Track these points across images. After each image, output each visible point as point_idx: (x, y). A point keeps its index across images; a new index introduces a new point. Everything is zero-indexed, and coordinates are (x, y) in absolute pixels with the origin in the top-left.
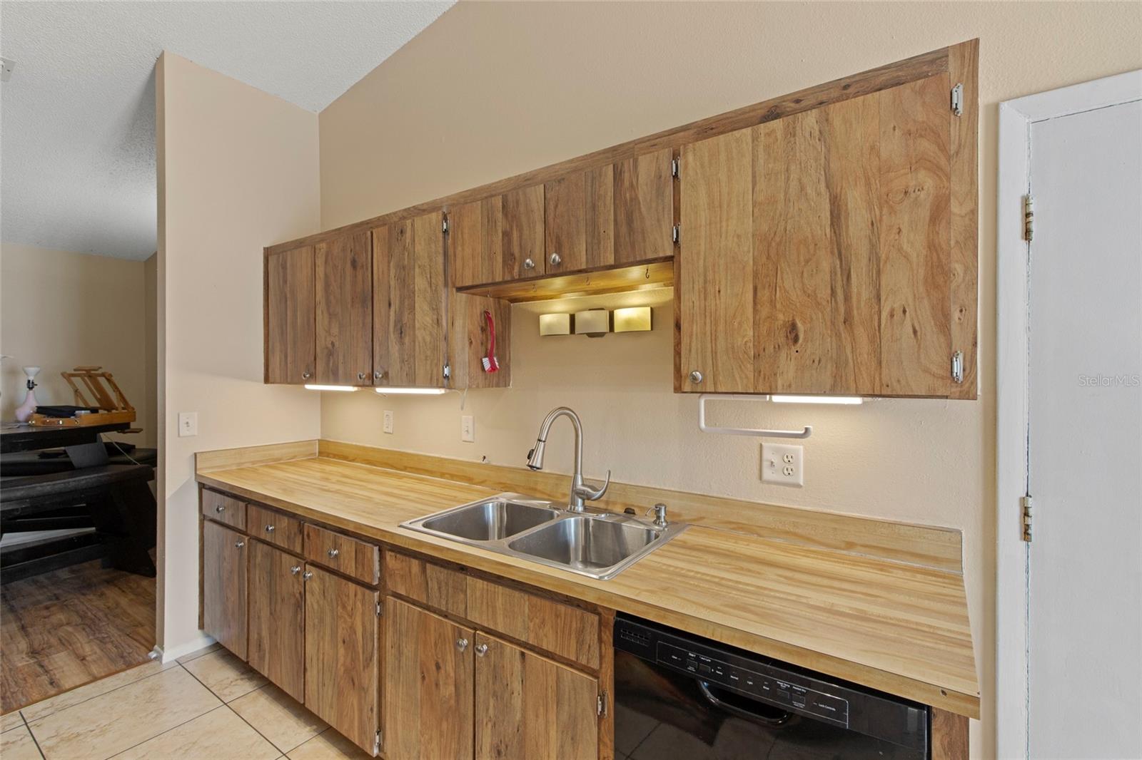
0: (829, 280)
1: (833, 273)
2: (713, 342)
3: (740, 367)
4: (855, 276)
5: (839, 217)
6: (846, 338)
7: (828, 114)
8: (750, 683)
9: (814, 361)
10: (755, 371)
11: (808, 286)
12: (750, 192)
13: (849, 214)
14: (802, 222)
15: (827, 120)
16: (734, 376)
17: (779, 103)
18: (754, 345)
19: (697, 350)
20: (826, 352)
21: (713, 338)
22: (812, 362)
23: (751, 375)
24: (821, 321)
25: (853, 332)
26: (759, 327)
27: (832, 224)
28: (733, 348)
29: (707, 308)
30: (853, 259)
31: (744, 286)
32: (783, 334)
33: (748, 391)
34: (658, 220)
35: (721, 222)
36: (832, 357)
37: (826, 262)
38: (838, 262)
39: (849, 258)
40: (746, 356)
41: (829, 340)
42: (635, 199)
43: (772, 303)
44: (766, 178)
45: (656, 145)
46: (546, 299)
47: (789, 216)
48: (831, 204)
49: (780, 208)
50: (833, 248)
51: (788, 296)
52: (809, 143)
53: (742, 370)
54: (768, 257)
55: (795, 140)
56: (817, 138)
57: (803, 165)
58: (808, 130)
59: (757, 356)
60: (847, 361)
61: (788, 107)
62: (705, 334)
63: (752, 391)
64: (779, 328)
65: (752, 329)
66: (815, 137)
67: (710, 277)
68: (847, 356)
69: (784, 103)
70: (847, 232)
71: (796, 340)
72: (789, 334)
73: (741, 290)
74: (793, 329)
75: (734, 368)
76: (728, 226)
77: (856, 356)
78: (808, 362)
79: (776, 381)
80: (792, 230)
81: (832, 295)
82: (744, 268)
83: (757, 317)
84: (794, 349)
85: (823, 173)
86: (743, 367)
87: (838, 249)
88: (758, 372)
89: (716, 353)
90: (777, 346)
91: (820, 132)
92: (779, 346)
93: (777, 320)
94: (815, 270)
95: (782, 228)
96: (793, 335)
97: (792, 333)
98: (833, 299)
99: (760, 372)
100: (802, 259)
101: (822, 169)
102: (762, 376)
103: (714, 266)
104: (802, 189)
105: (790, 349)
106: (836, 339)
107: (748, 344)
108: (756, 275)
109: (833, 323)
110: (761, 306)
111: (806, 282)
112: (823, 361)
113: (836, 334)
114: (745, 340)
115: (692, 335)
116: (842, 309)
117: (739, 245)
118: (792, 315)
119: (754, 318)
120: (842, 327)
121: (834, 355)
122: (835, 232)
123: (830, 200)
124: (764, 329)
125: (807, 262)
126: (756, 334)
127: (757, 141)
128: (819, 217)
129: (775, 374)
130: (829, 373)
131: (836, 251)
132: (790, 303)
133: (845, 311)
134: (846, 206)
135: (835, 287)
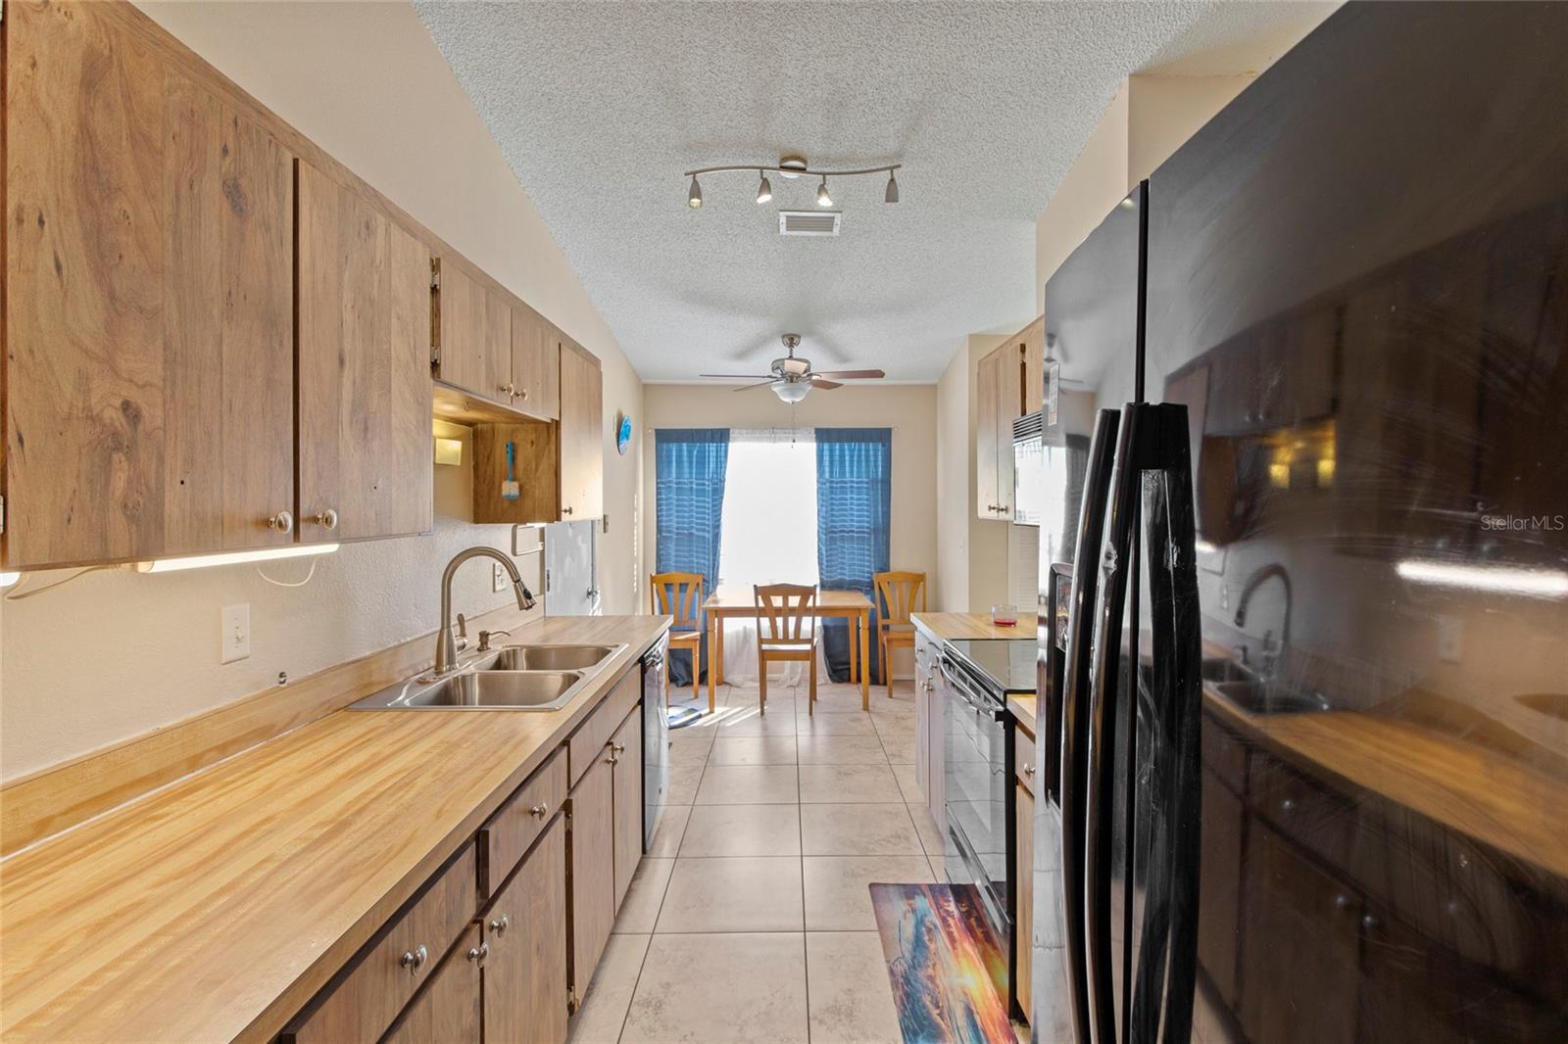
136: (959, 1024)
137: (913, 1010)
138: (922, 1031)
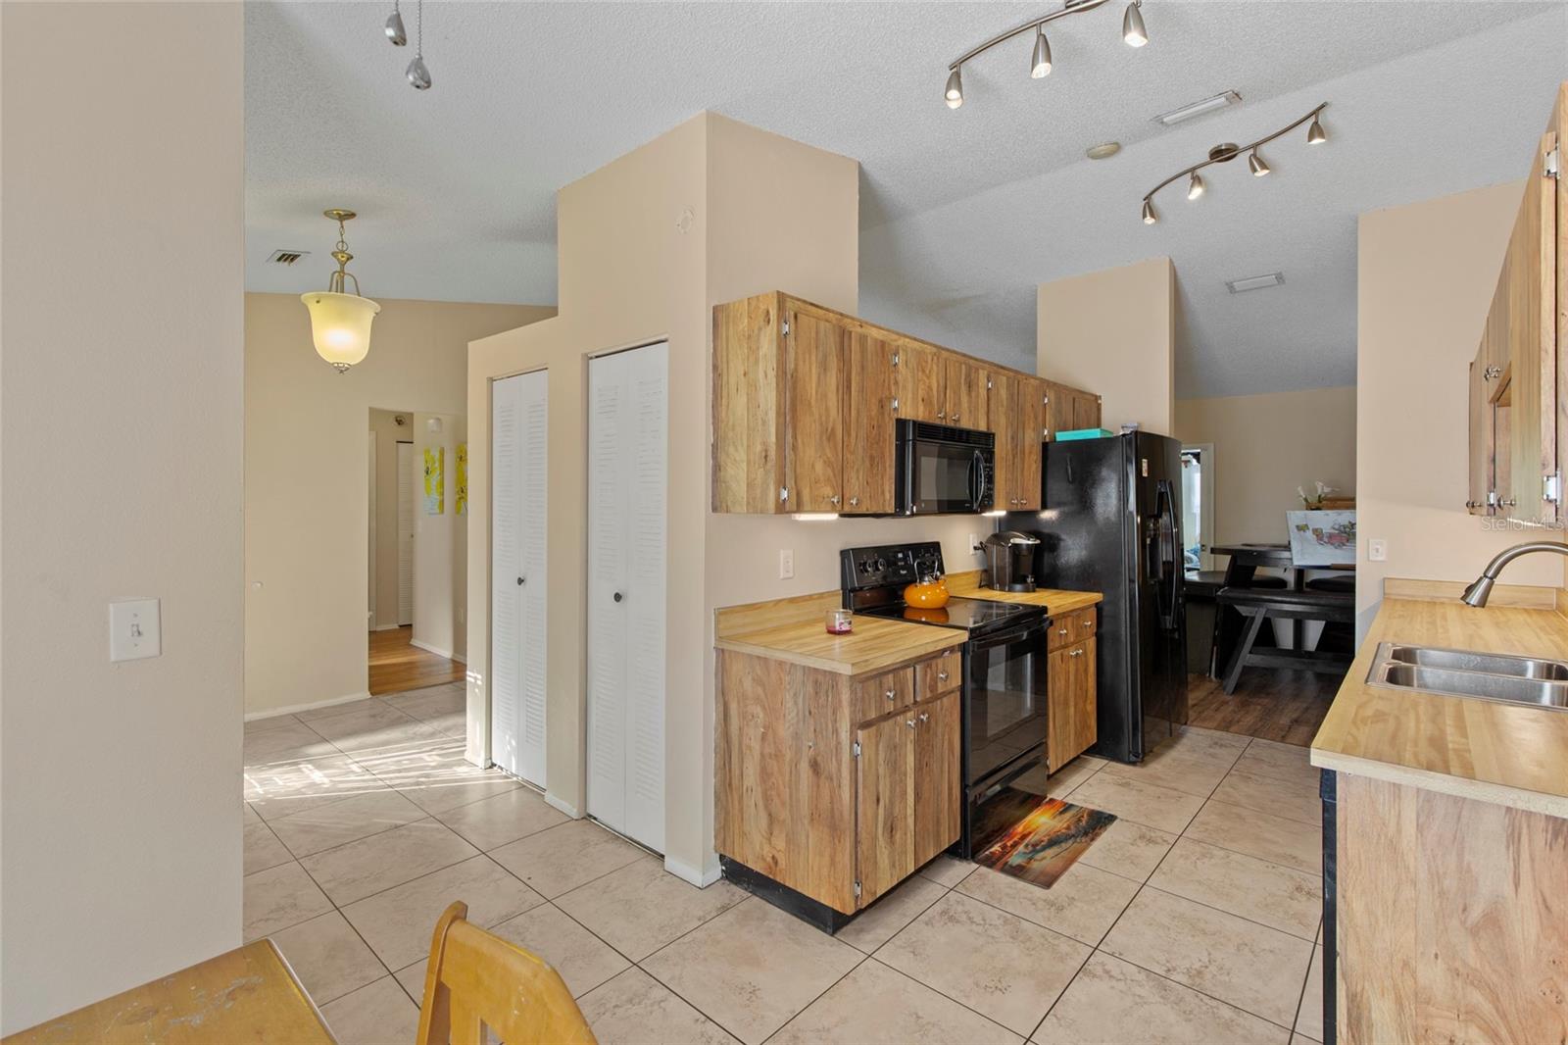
136: (1075, 812)
137: (1098, 824)
138: (1102, 817)
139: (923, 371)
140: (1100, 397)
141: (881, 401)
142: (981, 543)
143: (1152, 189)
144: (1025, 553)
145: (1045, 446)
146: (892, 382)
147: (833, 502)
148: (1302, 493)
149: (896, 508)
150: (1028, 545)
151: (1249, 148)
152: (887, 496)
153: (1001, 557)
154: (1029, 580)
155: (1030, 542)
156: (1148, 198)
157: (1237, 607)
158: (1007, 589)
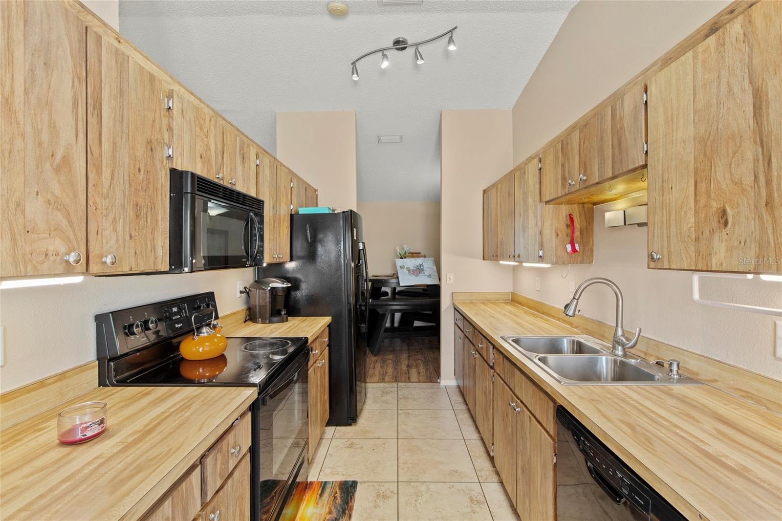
0: (753, 167)
1: (756, 160)
2: (668, 229)
3: (686, 248)
4: (776, 160)
5: (760, 108)
6: (767, 220)
7: (751, 16)
8: (604, 466)
9: (740, 242)
10: (696, 252)
11: (735, 175)
12: (692, 103)
13: (769, 102)
14: (730, 119)
15: (750, 22)
16: (681, 256)
17: (717, 19)
18: (695, 230)
19: (658, 235)
20: (751, 233)
21: (668, 225)
22: (738, 243)
23: (693, 255)
24: (746, 206)
25: (774, 214)
26: (698, 215)
27: (755, 116)
28: (681, 233)
29: (664, 202)
30: (774, 144)
31: (688, 181)
32: (716, 220)
33: (692, 269)
34: (635, 140)
35: (672, 132)
36: (755, 239)
37: (750, 151)
38: (760, 150)
39: (770, 145)
40: (690, 240)
41: (753, 222)
42: (622, 128)
43: (708, 193)
44: (702, 88)
45: (637, 83)
46: (612, 201)
47: (721, 115)
48: (753, 98)
49: (713, 111)
50: (755, 138)
51: (720, 185)
52: (735, 48)
53: (687, 251)
54: (705, 155)
55: (725, 48)
56: (742, 41)
57: (730, 69)
58: (735, 36)
59: (697, 239)
60: (769, 242)
61: (724, 20)
62: (663, 223)
63: (694, 269)
64: (713, 214)
65: (694, 217)
66: (740, 41)
67: (666, 178)
68: (768, 237)
69: (721, 18)
70: (768, 120)
71: (726, 224)
72: (720, 219)
73: (686, 185)
74: (724, 215)
75: (682, 249)
76: (677, 135)
77: (777, 237)
78: (735, 243)
79: (711, 260)
80: (723, 128)
81: (755, 180)
82: (688, 167)
83: (697, 207)
84: (724, 232)
85: (747, 71)
86: (688, 249)
87: (760, 138)
88: (698, 252)
89: (670, 237)
90: (712, 230)
91: (745, 35)
92: (713, 230)
93: (711, 207)
94: (740, 160)
95: (716, 127)
96: (724, 219)
97: (723, 218)
98: (756, 185)
99: (700, 252)
100: (730, 151)
101: (746, 68)
102: (701, 256)
103: (668, 168)
104: (730, 89)
105: (722, 232)
106: (759, 221)
107: (691, 229)
108: (696, 171)
109: (756, 207)
110: (700, 197)
111: (734, 171)
112: (748, 242)
113: (759, 216)
114: (689, 226)
115: (655, 224)
116: (764, 193)
117: (684, 149)
118: (722, 203)
119: (695, 207)
120: (764, 210)
121: (758, 237)
122: (757, 123)
123: (753, 94)
124: (702, 216)
125: (734, 154)
126: (696, 221)
127: (696, 59)
128: (744, 111)
129: (711, 255)
130: (753, 253)
131: (758, 140)
132: (722, 192)
133: (766, 195)
134: (767, 95)
135: (758, 173)
136: (330, 489)
137: (348, 495)
138: (348, 487)
139: (201, 128)
140: (317, 190)
141: (149, 142)
142: (245, 288)
143: (357, 58)
144: (280, 293)
145: (292, 216)
146: (165, 128)
147: (67, 262)
148: (398, 250)
149: (171, 265)
150: (283, 288)
151: (413, 45)
152: (160, 252)
153: (261, 298)
154: (283, 313)
155: (284, 286)
156: (354, 63)
157: (378, 310)
158: (268, 321)
